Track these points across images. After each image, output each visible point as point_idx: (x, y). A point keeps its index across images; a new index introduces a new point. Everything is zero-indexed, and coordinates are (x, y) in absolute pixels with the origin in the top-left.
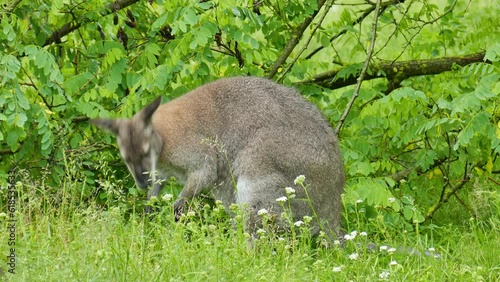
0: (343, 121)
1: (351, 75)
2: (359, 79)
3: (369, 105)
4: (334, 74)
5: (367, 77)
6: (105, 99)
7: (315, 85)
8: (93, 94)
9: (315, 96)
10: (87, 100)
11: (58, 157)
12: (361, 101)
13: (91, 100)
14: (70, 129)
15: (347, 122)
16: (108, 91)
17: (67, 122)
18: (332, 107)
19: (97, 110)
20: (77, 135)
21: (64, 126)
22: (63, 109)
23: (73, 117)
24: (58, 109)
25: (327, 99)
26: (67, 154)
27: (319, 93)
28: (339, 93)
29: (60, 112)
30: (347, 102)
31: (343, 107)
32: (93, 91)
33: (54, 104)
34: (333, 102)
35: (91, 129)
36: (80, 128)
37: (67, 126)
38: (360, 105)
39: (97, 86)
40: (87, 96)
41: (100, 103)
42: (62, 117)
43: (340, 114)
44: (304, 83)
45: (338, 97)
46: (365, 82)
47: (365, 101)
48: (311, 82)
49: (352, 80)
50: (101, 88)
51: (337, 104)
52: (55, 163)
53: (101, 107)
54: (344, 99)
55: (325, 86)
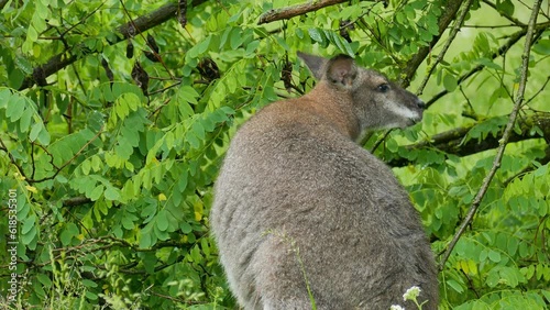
0: (477, 205)
1: (490, 135)
2: (502, 141)
3: (517, 179)
4: (463, 133)
5: (514, 138)
6: (113, 170)
7: (435, 149)
8: (95, 163)
9: (435, 166)
10: (86, 172)
11: (41, 260)
12: (505, 174)
13: (91, 172)
14: (60, 216)
15: (483, 206)
16: (117, 159)
17: (55, 206)
18: (461, 183)
19: (101, 187)
20: (71, 225)
21: (50, 212)
22: (49, 185)
23: (66, 198)
24: (43, 186)
25: (452, 171)
26: (57, 254)
27: (440, 162)
28: (471, 161)
29: (45, 191)
30: (484, 175)
31: (477, 183)
32: (96, 158)
33: (35, 178)
34: (462, 175)
35: (93, 217)
36: (76, 215)
37: (55, 212)
38: (504, 180)
39: (101, 151)
40: (86, 166)
41: (106, 176)
42: (48, 198)
43: (473, 193)
44: (418, 146)
45: (470, 168)
46: (511, 146)
47: (511, 174)
48: (428, 144)
49: (491, 142)
50: (108, 155)
51: (467, 178)
52: (38, 269)
53: (107, 183)
54: (480, 171)
55: (450, 151)
